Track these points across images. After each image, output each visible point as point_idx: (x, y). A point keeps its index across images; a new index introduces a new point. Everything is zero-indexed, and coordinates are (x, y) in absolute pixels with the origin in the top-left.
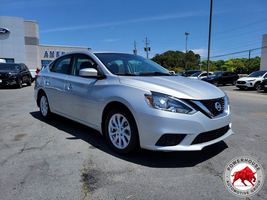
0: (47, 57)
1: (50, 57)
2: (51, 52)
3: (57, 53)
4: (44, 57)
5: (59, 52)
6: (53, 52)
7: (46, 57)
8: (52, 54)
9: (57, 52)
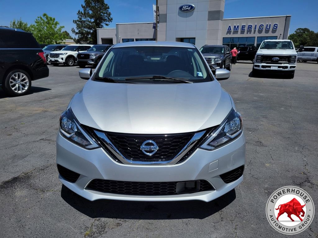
0: (230, 34)
1: (233, 34)
2: (235, 26)
3: (242, 28)
4: (227, 34)
5: (245, 26)
6: (238, 26)
7: (228, 34)
8: (236, 29)
9: (243, 26)
